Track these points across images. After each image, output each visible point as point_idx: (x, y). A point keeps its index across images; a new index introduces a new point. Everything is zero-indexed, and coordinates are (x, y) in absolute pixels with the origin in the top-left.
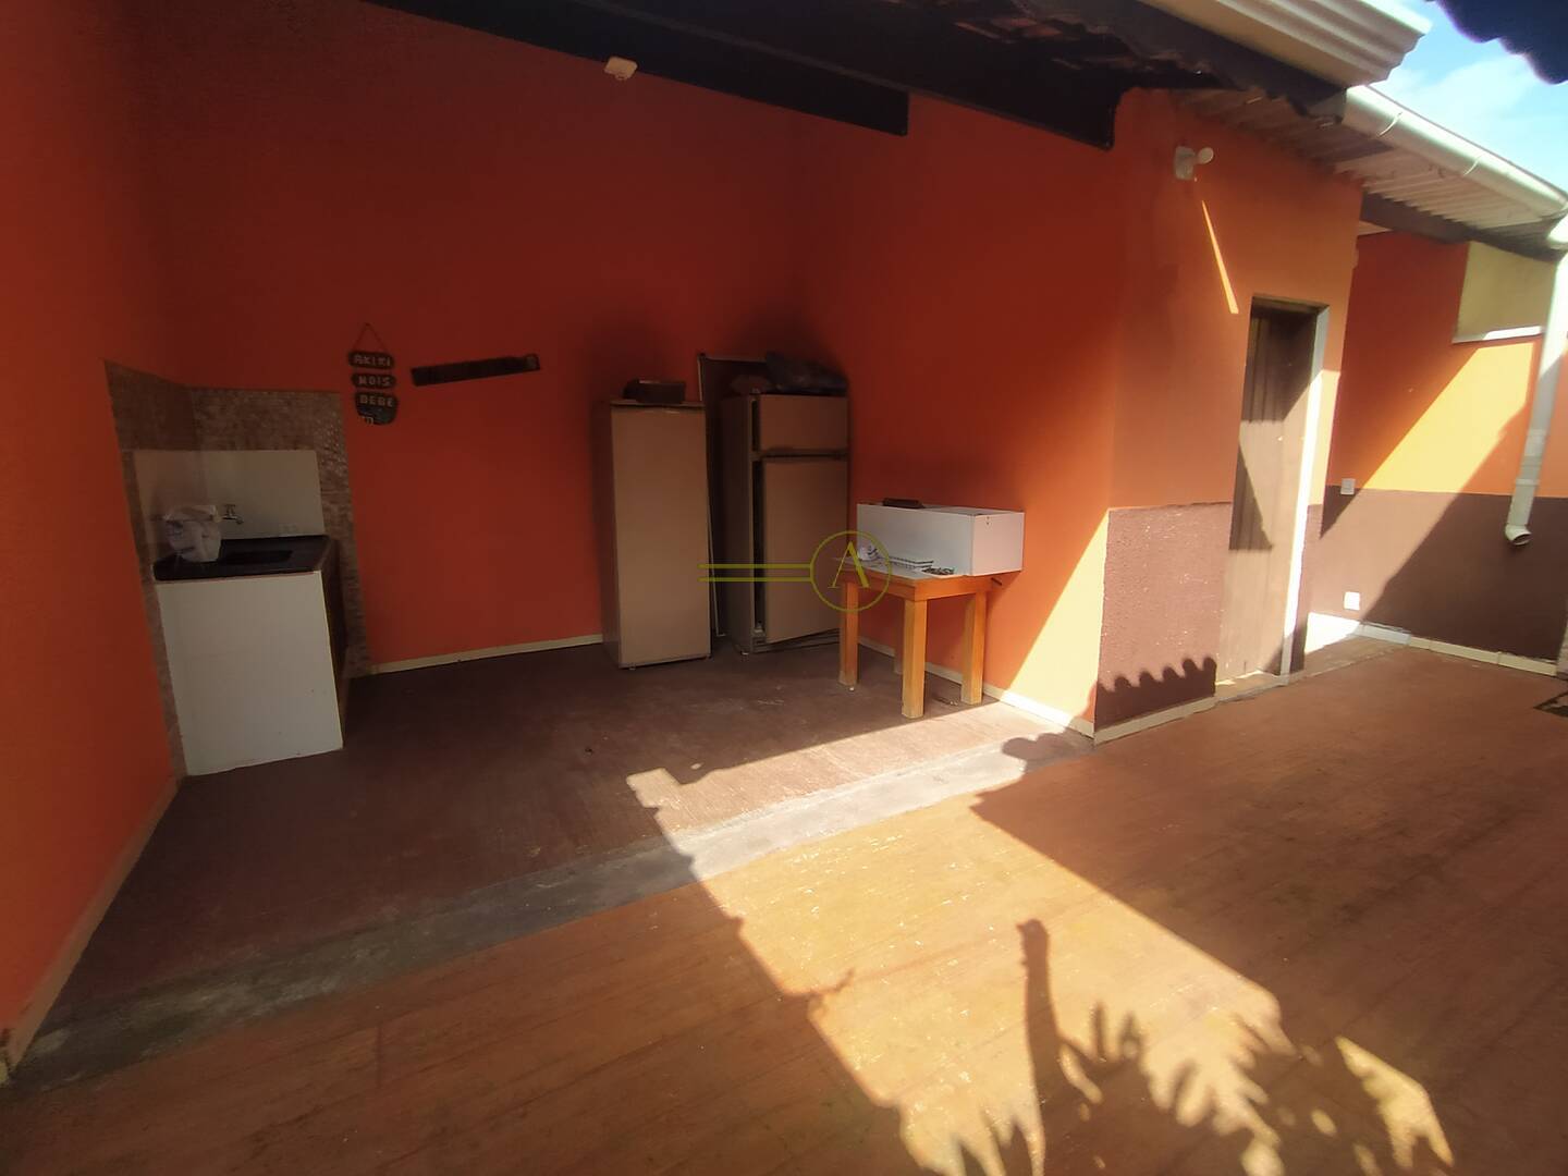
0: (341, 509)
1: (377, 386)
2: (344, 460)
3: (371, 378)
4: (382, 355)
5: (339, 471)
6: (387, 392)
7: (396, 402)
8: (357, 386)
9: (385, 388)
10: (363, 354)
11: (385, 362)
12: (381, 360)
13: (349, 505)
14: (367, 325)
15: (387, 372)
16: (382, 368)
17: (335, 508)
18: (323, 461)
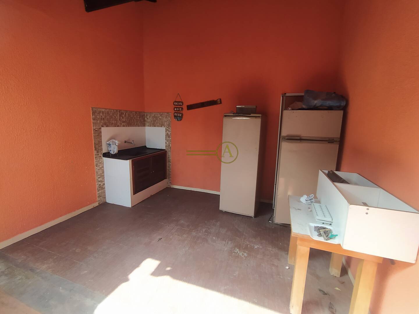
0: (169, 143)
1: (178, 111)
2: (170, 130)
3: (178, 108)
4: (180, 102)
5: (169, 133)
6: (181, 112)
7: (182, 115)
8: (174, 110)
9: (181, 111)
10: (176, 102)
11: (181, 104)
12: (180, 103)
13: (171, 142)
14: (178, 94)
15: (181, 107)
16: (180, 105)
17: (167, 142)
18: (166, 130)
